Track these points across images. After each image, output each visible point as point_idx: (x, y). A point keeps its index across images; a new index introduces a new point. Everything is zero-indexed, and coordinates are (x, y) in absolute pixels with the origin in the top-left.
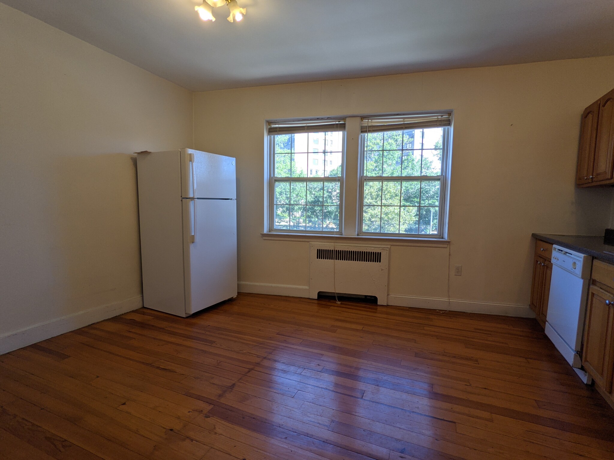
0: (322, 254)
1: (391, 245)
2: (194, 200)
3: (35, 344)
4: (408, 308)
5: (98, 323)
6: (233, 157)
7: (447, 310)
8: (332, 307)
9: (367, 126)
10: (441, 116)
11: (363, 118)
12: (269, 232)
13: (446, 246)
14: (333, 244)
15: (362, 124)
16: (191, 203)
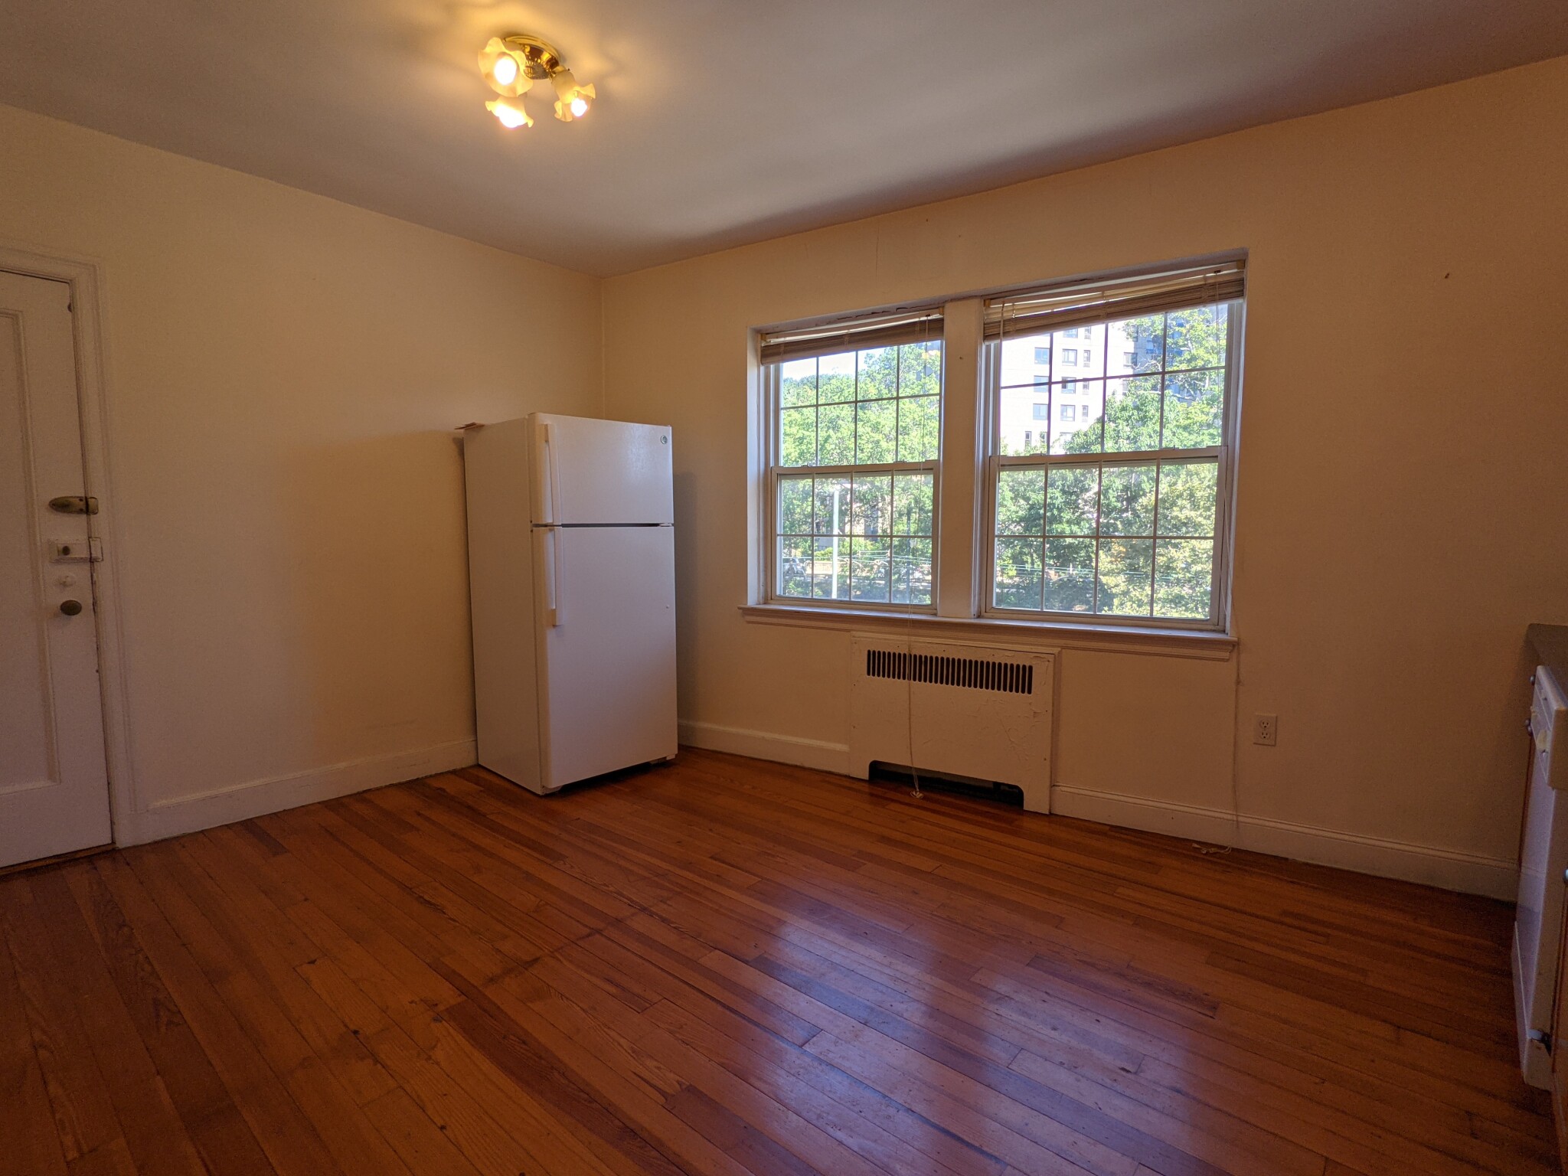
0: (880, 663)
1: (1063, 648)
2: (553, 530)
3: (251, 819)
4: (1108, 828)
5: (378, 789)
6: (665, 425)
7: (1225, 845)
8: (893, 806)
9: (1000, 321)
10: (1215, 272)
11: (988, 298)
12: (765, 603)
13: (1226, 655)
14: (905, 638)
15: (988, 315)
16: (549, 538)
